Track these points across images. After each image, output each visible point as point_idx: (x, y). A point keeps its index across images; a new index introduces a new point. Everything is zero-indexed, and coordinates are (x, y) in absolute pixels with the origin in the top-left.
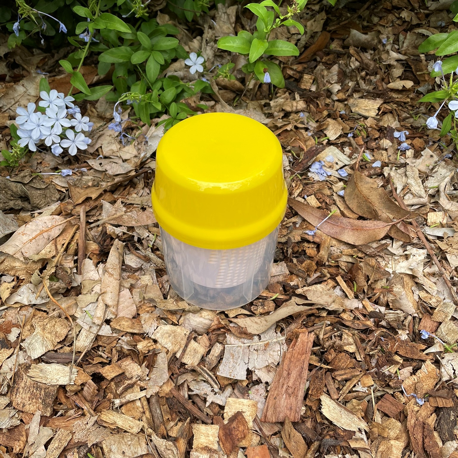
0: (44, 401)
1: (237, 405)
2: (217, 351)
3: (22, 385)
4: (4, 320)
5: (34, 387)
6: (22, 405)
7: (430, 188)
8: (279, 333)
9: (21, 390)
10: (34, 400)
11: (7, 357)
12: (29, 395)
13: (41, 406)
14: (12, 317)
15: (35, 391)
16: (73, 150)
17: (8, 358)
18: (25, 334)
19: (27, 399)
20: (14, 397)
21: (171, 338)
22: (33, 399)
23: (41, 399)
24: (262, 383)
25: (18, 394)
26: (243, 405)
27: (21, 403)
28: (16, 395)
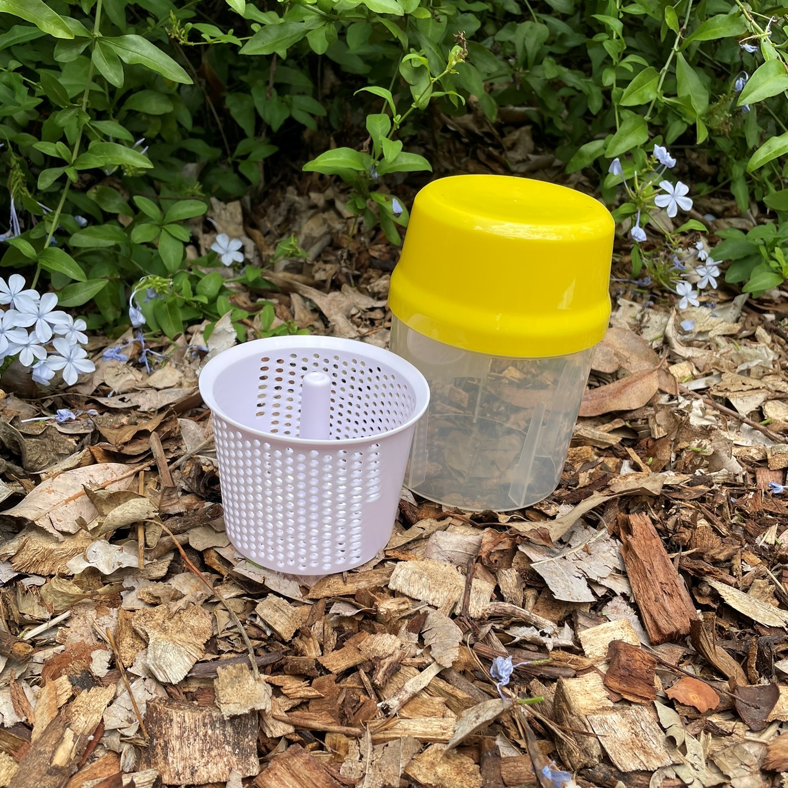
0: (236, 745)
1: (602, 635)
2: (510, 581)
3: (176, 731)
4: (62, 647)
5: (205, 725)
6: (188, 771)
7: (652, 341)
8: (591, 529)
9: (175, 743)
10: (213, 753)
11: (107, 702)
12: (198, 745)
13: (234, 759)
14: (82, 635)
15: (210, 732)
16: (69, 374)
17: (111, 703)
18: (128, 656)
19: (197, 755)
20: (161, 764)
21: (424, 579)
22: (210, 749)
23: (228, 743)
24: (615, 595)
25: (170, 754)
26: (612, 630)
27: (184, 768)
28: (165, 758)
